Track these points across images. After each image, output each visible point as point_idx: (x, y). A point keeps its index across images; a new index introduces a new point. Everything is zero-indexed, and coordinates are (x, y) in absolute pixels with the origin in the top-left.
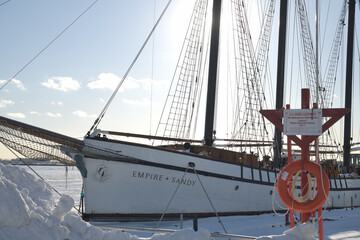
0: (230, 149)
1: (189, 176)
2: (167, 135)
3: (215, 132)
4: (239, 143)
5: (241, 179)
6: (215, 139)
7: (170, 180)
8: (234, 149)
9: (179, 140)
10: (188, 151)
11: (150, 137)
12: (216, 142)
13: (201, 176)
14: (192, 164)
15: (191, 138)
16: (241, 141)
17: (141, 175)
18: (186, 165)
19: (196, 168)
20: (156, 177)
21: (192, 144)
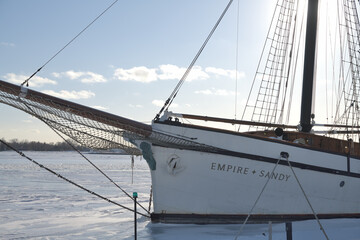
0: (332, 136)
1: (281, 169)
2: (256, 119)
3: (313, 116)
4: (343, 129)
5: (348, 173)
6: (314, 124)
7: (258, 173)
8: (336, 136)
9: (270, 125)
10: (280, 138)
11: (233, 122)
12: (315, 128)
13: (296, 169)
14: (284, 154)
15: (284, 123)
16: (347, 127)
17: (221, 167)
18: (277, 156)
19: (290, 159)
20: (240, 169)
21: (285, 130)
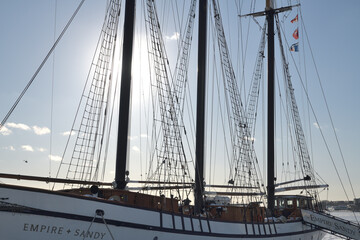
0: (145, 192)
1: (96, 227)
2: (71, 177)
3: (128, 173)
4: (156, 185)
5: (161, 229)
6: (128, 181)
7: (73, 232)
8: (150, 192)
9: (85, 183)
10: (95, 196)
11: (48, 180)
12: (129, 185)
13: (110, 226)
14: (99, 212)
15: (99, 180)
16: (159, 183)
17: (34, 228)
18: (92, 213)
19: (105, 217)
20: (54, 229)
21: (100, 187)
